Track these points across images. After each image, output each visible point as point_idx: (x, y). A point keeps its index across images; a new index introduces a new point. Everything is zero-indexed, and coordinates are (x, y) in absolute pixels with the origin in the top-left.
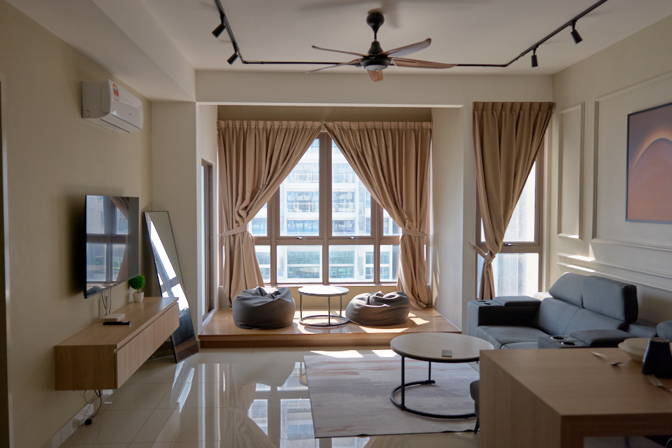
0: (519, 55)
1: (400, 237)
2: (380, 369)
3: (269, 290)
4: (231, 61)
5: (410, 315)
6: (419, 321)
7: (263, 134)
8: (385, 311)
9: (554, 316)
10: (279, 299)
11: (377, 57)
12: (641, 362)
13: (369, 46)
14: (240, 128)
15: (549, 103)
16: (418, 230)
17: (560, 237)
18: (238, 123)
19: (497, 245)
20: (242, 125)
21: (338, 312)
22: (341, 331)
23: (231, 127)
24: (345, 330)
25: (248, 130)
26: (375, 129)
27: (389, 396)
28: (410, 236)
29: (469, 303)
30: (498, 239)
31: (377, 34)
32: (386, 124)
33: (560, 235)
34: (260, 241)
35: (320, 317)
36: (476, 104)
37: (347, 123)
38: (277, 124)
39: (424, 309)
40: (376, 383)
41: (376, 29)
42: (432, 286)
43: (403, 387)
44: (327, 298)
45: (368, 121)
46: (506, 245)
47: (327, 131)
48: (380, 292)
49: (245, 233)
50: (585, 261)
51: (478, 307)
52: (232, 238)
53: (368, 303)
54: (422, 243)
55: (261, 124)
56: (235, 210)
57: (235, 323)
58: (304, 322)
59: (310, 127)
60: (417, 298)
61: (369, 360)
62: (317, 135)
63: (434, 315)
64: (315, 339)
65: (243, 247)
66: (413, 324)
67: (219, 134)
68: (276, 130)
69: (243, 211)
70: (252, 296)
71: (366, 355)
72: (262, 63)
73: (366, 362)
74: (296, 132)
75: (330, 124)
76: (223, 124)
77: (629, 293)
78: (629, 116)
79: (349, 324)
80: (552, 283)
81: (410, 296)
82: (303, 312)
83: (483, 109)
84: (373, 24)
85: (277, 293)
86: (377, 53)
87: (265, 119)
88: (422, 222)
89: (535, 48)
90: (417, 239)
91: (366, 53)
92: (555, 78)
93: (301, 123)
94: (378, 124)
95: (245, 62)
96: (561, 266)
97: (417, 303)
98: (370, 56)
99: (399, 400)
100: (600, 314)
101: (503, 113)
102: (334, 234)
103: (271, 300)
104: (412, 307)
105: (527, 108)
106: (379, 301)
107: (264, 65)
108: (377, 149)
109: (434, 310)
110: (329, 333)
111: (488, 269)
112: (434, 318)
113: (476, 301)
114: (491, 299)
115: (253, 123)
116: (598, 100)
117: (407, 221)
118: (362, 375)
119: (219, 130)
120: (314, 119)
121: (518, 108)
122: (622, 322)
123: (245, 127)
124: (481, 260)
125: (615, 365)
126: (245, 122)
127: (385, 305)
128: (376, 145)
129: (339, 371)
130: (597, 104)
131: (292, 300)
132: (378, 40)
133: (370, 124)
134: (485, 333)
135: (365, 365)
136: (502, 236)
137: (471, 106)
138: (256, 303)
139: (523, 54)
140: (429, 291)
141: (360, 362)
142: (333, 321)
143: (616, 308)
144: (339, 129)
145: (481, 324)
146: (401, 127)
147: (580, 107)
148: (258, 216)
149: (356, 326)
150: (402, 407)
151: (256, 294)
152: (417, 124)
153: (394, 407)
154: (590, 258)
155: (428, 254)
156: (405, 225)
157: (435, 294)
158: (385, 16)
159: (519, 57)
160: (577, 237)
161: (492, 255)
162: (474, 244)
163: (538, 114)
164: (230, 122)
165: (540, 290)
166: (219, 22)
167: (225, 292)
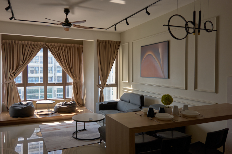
0: (111, 26)
1: (73, 83)
2: (67, 127)
3: (24, 103)
4: (11, 19)
5: (77, 109)
6: (80, 111)
7: (21, 46)
8: (68, 107)
9: (121, 106)
10: (29, 106)
11: (67, 23)
12: (147, 114)
13: (65, 20)
14: (11, 43)
15: (119, 41)
16: (79, 80)
17: (123, 82)
18: (10, 41)
19: (104, 85)
20: (12, 42)
21: (51, 110)
22: (52, 116)
23: (7, 42)
24: (54, 115)
25: (15, 44)
26: (64, 46)
27: (71, 136)
28: (76, 83)
29: (96, 103)
30: (105, 83)
31: (67, 16)
32: (67, 45)
33: (123, 81)
34: (20, 85)
35: (45, 111)
36: (98, 40)
37: (54, 43)
38: (26, 42)
39: (81, 106)
40: (67, 132)
41: (67, 14)
42: (84, 99)
43: (77, 132)
44: (47, 104)
45: (61, 43)
46: (107, 85)
47: (46, 46)
48: (66, 102)
49: (13, 82)
50: (130, 89)
51: (99, 104)
52: (8, 84)
53: (62, 106)
54: (80, 85)
55: (20, 42)
56: (9, 74)
57: (10, 116)
58: (38, 114)
59: (40, 44)
60: (79, 103)
61: (63, 125)
62: (42, 47)
63: (84, 108)
64: (43, 119)
65: (12, 88)
66: (78, 112)
67: (2, 45)
68: (26, 45)
69: (12, 74)
70: (17, 106)
71: (62, 123)
72: (23, 20)
73: (62, 125)
74: (34, 46)
75: (47, 44)
76: (4, 41)
77: (142, 97)
78: (141, 47)
79: (55, 113)
80: (121, 96)
81: (76, 102)
82: (38, 110)
83: (100, 42)
84: (66, 13)
85: (27, 104)
86: (67, 22)
87: (22, 40)
88: (80, 78)
89: (115, 25)
90: (78, 83)
91: (63, 22)
92: (121, 34)
93: (36, 43)
94: (65, 44)
95: (16, 20)
96: (123, 91)
97: (78, 105)
98: (65, 23)
99: (75, 136)
100: (134, 104)
101: (106, 44)
102: (49, 82)
103: (26, 106)
104: (77, 106)
105: (113, 43)
106: (66, 104)
107: (23, 21)
108: (64, 53)
109: (84, 107)
110: (48, 117)
111: (102, 93)
112: (84, 109)
113: (98, 103)
114: (103, 102)
115: (17, 41)
116: (133, 42)
117: (75, 77)
118: (61, 130)
119: (2, 43)
120: (41, 41)
121: (110, 42)
122: (140, 106)
123: (13, 43)
124: (100, 90)
125: (141, 115)
126: (13, 41)
127: (68, 106)
128: (64, 51)
129: (53, 129)
130: (133, 43)
131: (34, 106)
132: (68, 18)
133: (62, 44)
134: (102, 112)
135: (62, 127)
136: (106, 82)
137: (96, 40)
138: (19, 108)
139: (112, 26)
140: (83, 101)
141: (60, 126)
142: (49, 113)
143: (138, 102)
144: (51, 45)
145: (100, 110)
146: (73, 46)
147: (128, 43)
148: (19, 76)
149: (58, 114)
150: (76, 138)
151: (19, 105)
152: (78, 45)
153: (74, 139)
154: (131, 88)
155: (82, 88)
156: (74, 79)
157: (85, 101)
158: (70, 10)
159: (111, 27)
160: (127, 82)
161: (103, 88)
162: (98, 85)
163: (116, 45)
164: (7, 41)
165: (117, 98)
166: (8, 5)
167: (5, 105)
